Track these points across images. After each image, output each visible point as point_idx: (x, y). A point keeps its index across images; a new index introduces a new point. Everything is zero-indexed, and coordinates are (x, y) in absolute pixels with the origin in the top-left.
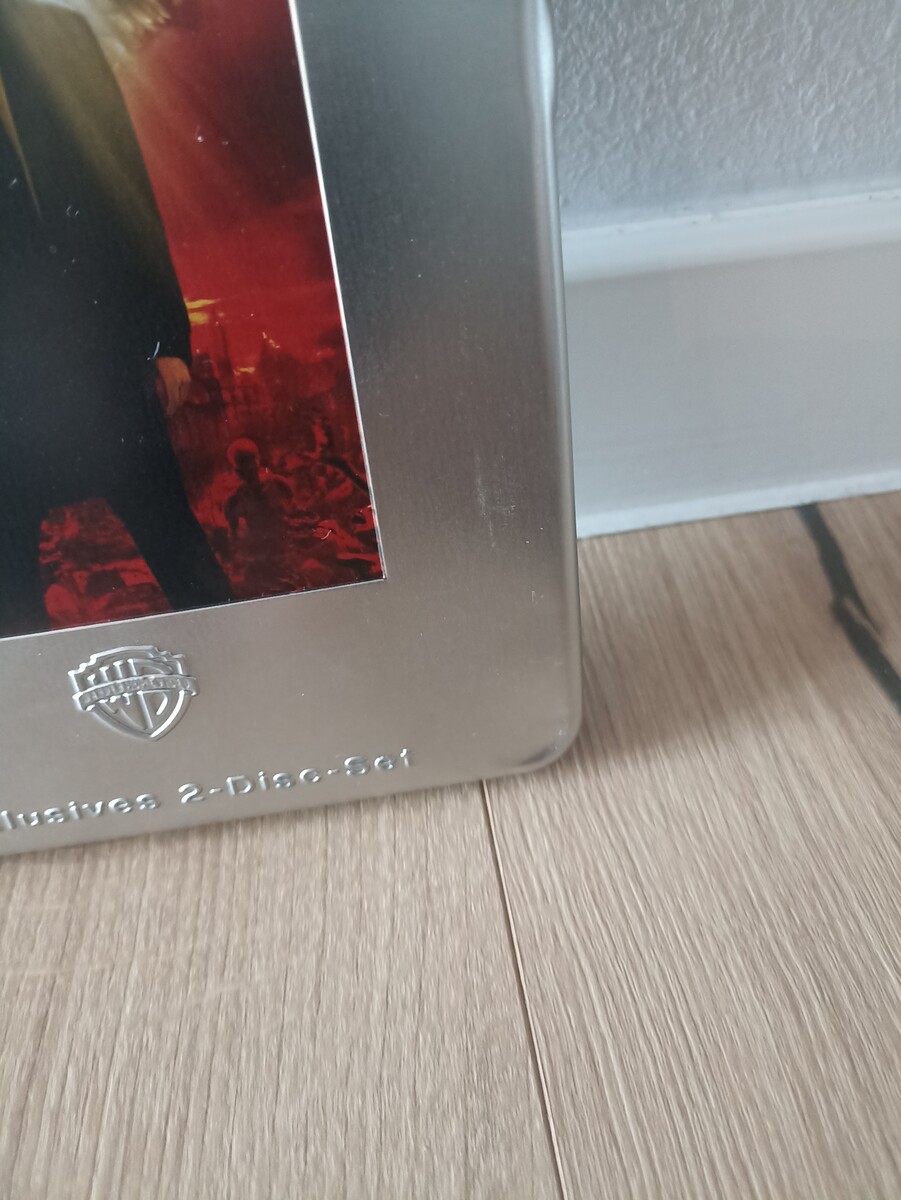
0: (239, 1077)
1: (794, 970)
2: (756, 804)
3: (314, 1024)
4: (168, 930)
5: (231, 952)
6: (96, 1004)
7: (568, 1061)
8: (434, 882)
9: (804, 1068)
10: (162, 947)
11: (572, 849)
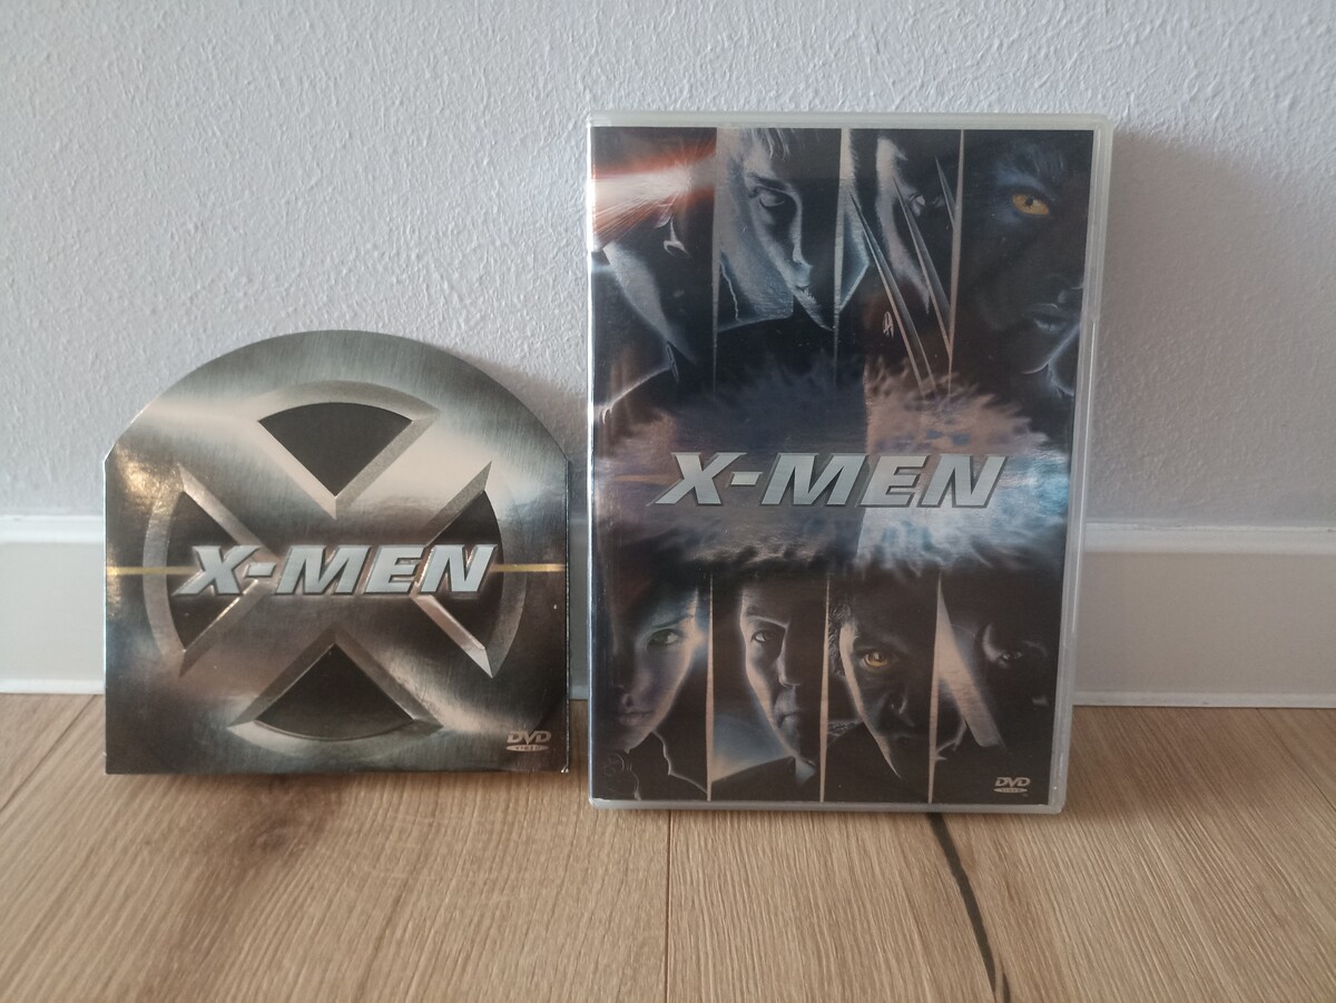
0: (502, 940)
1: (824, 941)
2: (829, 859)
3: (549, 922)
4: (475, 867)
5: (509, 882)
6: (429, 895)
7: (685, 961)
8: (631, 866)
9: (816, 986)
10: (471, 874)
11: (714, 862)
